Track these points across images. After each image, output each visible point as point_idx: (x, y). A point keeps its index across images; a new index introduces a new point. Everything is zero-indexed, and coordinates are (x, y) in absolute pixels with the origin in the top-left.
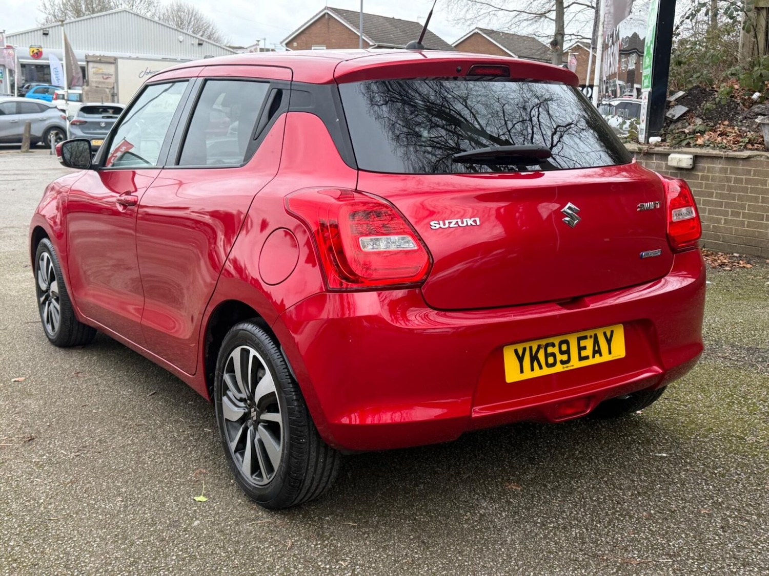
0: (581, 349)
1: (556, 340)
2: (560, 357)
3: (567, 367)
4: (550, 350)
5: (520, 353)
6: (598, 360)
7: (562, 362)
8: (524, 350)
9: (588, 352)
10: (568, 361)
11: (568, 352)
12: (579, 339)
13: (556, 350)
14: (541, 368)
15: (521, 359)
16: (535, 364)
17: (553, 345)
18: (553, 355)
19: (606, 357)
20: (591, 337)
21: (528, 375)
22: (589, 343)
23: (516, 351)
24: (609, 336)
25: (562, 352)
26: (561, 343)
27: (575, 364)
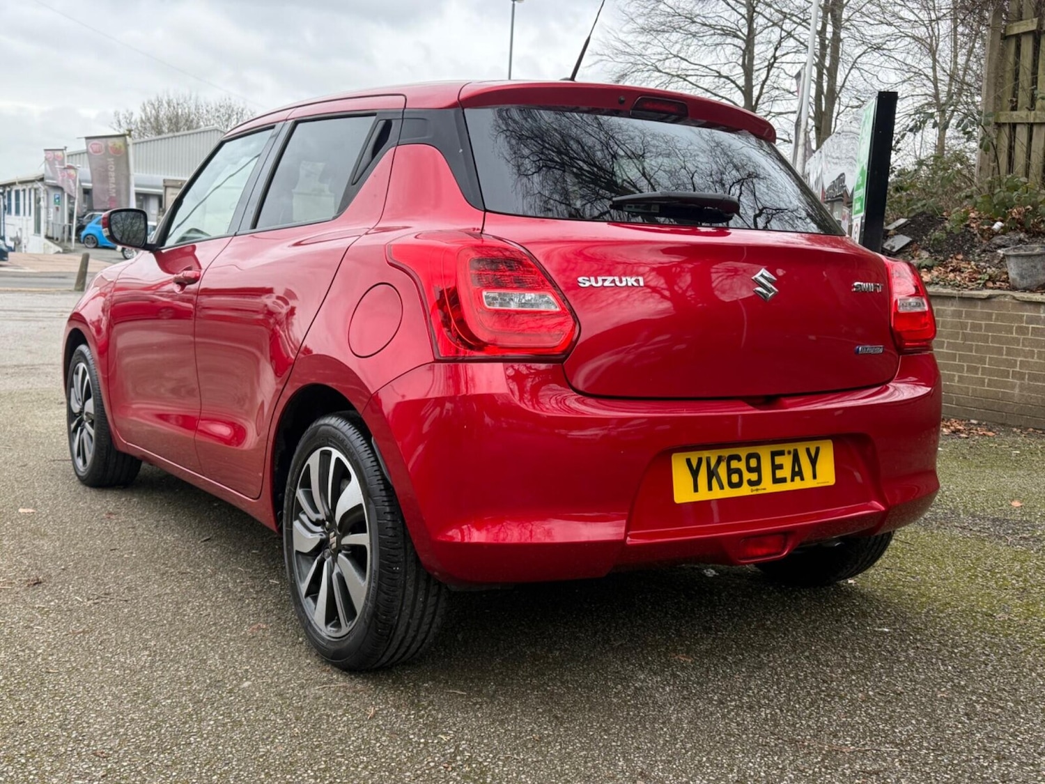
0: (776, 467)
1: (743, 452)
2: (747, 476)
3: (757, 490)
4: (734, 464)
5: (694, 464)
6: (797, 485)
7: (751, 483)
8: (700, 460)
9: (786, 472)
10: (758, 482)
11: (758, 469)
12: (774, 454)
13: (741, 465)
14: (722, 487)
15: (695, 473)
16: (714, 482)
17: (738, 458)
18: (739, 471)
19: (809, 483)
20: (789, 453)
21: (703, 495)
22: (786, 461)
23: (689, 462)
24: (813, 454)
25: (750, 470)
26: (749, 457)
27: (768, 486)
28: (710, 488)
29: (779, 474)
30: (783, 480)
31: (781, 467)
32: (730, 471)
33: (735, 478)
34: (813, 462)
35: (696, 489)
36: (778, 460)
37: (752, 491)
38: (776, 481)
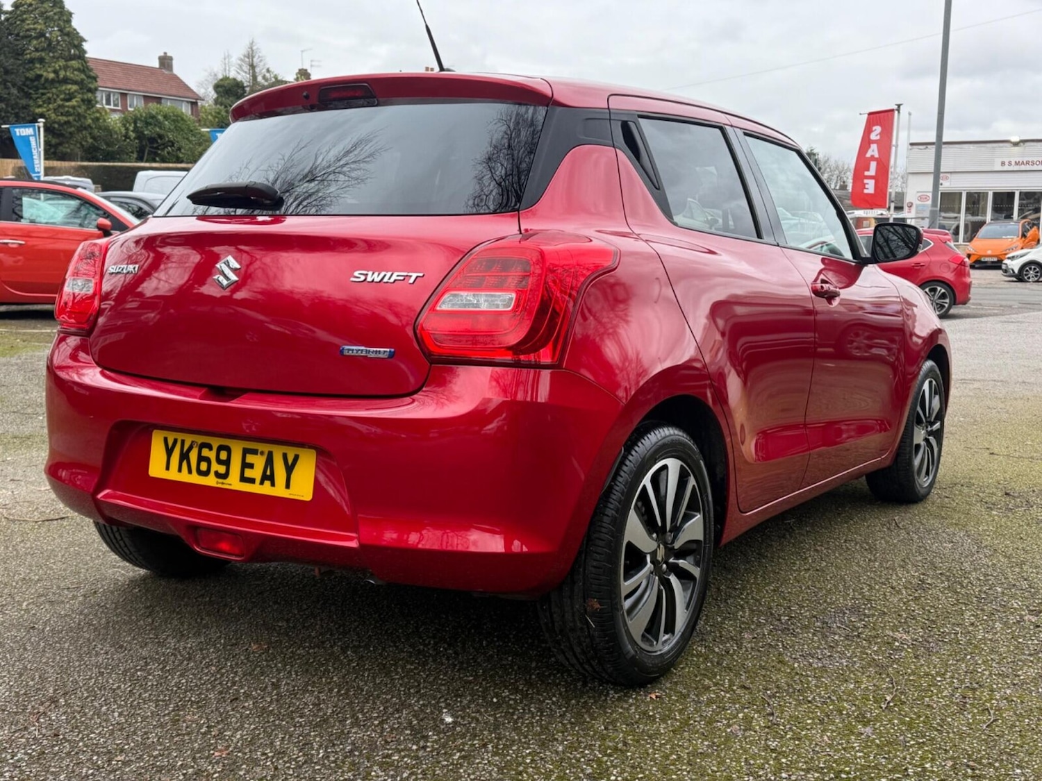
0: (246, 465)
1: (216, 442)
2: (215, 467)
3: (223, 483)
4: (205, 452)
5: (170, 443)
6: (266, 489)
7: (218, 475)
8: (175, 441)
9: (256, 473)
10: (225, 476)
11: (227, 463)
12: (246, 452)
13: (212, 455)
14: (190, 472)
15: (169, 452)
16: (185, 464)
17: (210, 447)
18: (208, 460)
19: (279, 491)
20: (262, 453)
21: (173, 475)
22: (259, 462)
23: (166, 440)
24: (290, 462)
25: (219, 461)
26: (220, 448)
27: (233, 483)
28: (180, 470)
29: (249, 473)
30: (252, 481)
31: (251, 466)
32: (201, 459)
33: (204, 466)
34: (290, 469)
35: (168, 468)
36: (250, 459)
37: (218, 483)
38: (244, 479)
